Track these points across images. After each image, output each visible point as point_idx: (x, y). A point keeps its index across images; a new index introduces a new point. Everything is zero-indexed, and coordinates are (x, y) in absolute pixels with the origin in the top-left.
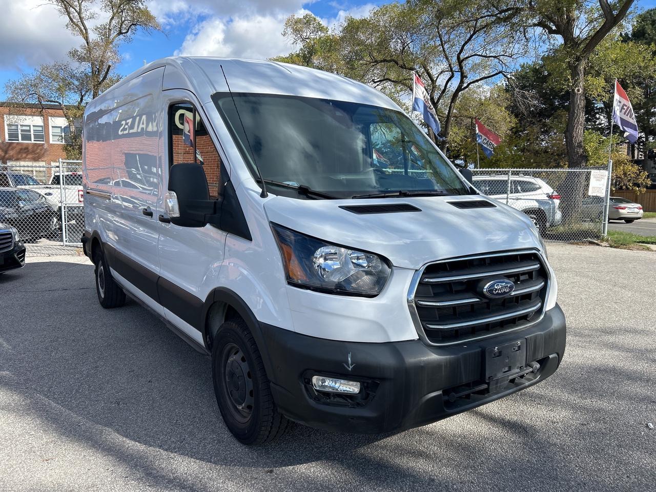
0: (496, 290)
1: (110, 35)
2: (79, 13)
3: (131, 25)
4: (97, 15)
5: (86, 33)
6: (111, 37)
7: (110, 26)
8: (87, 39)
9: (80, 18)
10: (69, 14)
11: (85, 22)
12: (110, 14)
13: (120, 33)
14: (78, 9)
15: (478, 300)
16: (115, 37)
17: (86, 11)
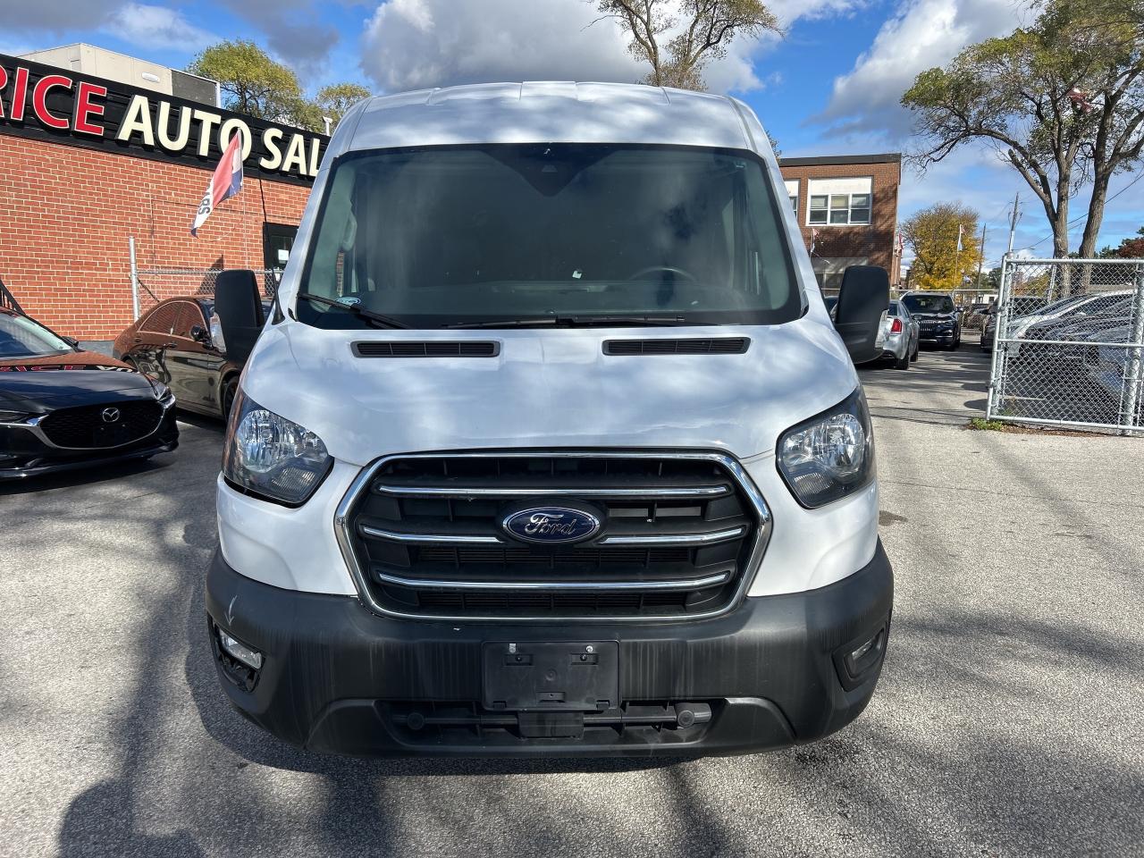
0: (533, 526)
1: (690, 51)
2: (647, 24)
3: (725, 29)
4: (676, 21)
5: (655, 53)
6: (693, 54)
7: (691, 35)
8: (655, 63)
9: (648, 30)
10: (634, 26)
11: (655, 37)
12: (691, 18)
13: (708, 44)
14: (645, 17)
15: (494, 540)
16: (698, 53)
17: (659, 17)
